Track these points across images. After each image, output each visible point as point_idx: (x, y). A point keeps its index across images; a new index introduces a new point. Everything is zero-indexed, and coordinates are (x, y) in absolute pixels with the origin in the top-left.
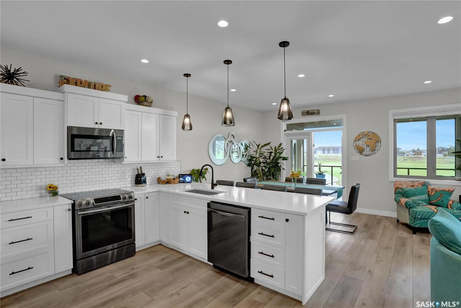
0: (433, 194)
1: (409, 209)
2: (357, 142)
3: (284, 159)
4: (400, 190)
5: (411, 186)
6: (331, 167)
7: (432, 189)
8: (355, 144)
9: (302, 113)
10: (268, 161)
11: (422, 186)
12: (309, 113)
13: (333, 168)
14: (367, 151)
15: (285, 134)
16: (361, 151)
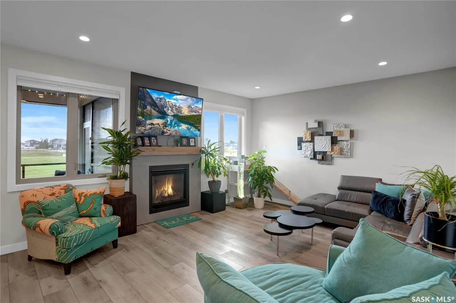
0: (82, 200)
1: (56, 237)
4: (34, 206)
5: (50, 195)
7: (79, 194)
11: (65, 192)
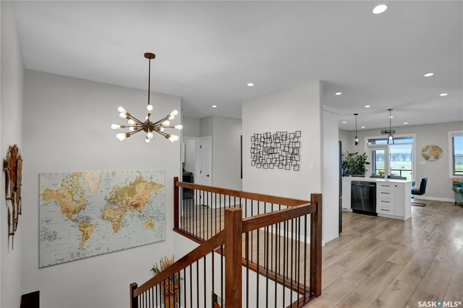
2: (424, 152)
3: (368, 163)
6: (400, 171)
8: (422, 154)
9: (382, 132)
10: (356, 165)
12: (387, 133)
13: (402, 171)
14: (432, 158)
15: (367, 146)
16: (427, 158)
